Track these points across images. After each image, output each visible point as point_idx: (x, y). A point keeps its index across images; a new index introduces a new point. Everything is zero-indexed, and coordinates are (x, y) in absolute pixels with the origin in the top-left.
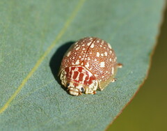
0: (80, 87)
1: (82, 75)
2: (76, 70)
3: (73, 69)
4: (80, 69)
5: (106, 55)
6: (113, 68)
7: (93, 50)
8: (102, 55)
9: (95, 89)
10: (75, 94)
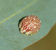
0: (24, 31)
1: (26, 28)
2: (26, 25)
3: (25, 24)
4: (27, 25)
5: (38, 24)
6: (38, 30)
7: (34, 21)
8: (36, 24)
9: (29, 34)
10: (22, 32)
